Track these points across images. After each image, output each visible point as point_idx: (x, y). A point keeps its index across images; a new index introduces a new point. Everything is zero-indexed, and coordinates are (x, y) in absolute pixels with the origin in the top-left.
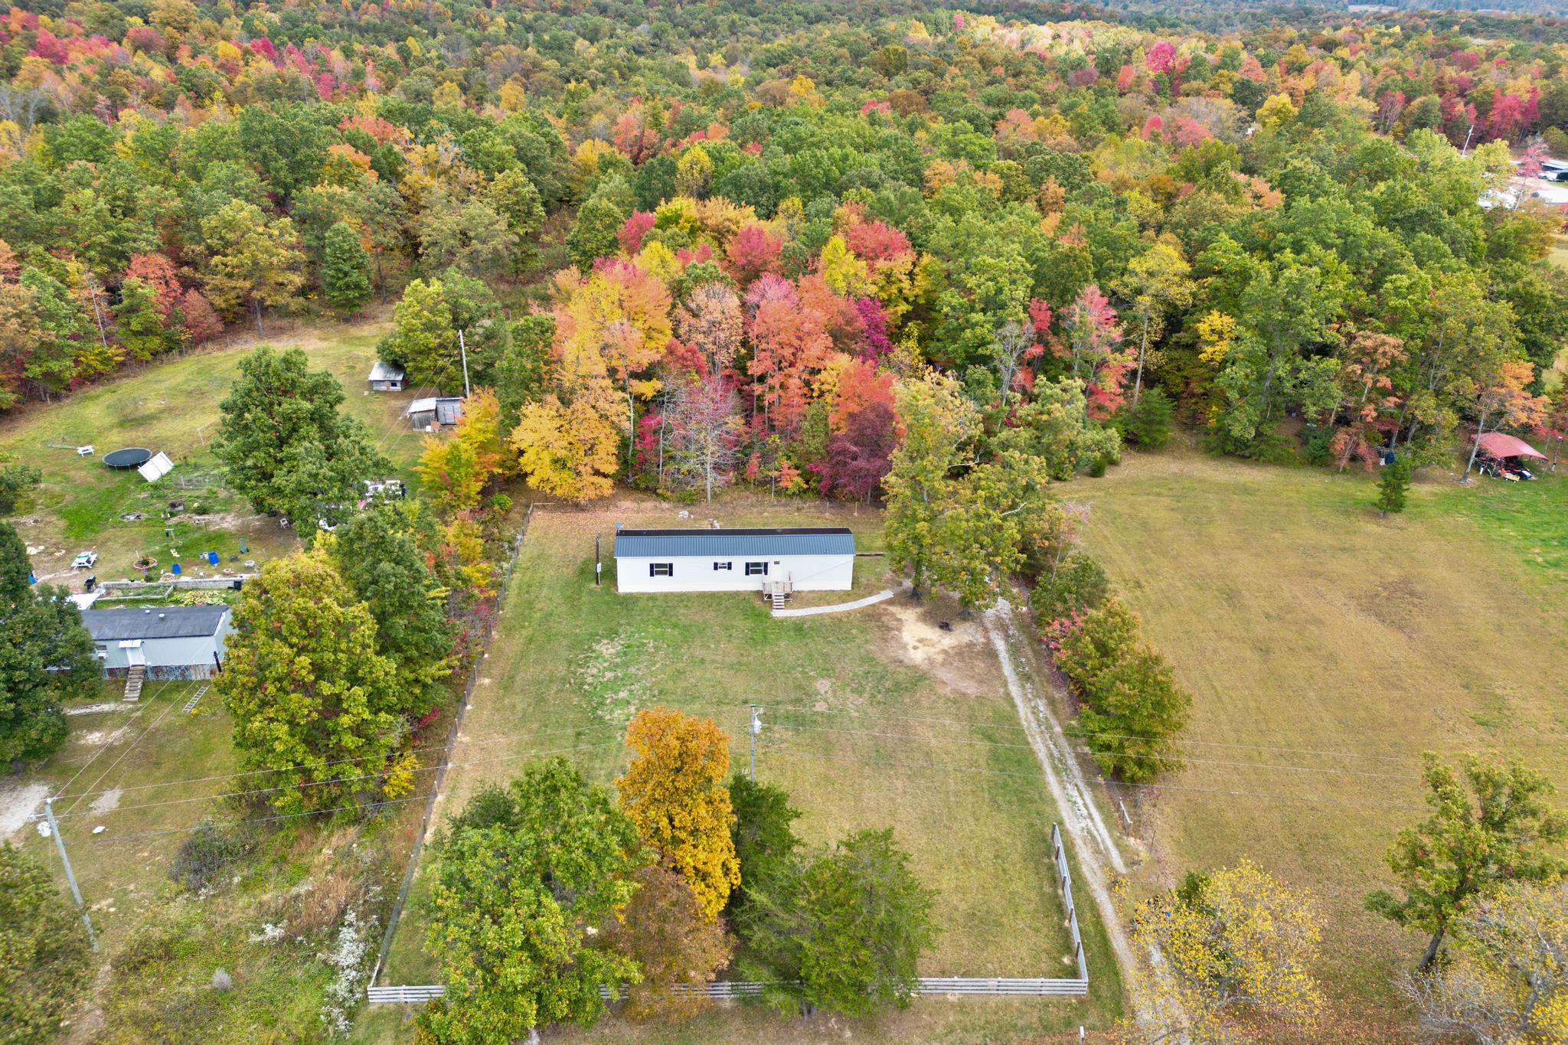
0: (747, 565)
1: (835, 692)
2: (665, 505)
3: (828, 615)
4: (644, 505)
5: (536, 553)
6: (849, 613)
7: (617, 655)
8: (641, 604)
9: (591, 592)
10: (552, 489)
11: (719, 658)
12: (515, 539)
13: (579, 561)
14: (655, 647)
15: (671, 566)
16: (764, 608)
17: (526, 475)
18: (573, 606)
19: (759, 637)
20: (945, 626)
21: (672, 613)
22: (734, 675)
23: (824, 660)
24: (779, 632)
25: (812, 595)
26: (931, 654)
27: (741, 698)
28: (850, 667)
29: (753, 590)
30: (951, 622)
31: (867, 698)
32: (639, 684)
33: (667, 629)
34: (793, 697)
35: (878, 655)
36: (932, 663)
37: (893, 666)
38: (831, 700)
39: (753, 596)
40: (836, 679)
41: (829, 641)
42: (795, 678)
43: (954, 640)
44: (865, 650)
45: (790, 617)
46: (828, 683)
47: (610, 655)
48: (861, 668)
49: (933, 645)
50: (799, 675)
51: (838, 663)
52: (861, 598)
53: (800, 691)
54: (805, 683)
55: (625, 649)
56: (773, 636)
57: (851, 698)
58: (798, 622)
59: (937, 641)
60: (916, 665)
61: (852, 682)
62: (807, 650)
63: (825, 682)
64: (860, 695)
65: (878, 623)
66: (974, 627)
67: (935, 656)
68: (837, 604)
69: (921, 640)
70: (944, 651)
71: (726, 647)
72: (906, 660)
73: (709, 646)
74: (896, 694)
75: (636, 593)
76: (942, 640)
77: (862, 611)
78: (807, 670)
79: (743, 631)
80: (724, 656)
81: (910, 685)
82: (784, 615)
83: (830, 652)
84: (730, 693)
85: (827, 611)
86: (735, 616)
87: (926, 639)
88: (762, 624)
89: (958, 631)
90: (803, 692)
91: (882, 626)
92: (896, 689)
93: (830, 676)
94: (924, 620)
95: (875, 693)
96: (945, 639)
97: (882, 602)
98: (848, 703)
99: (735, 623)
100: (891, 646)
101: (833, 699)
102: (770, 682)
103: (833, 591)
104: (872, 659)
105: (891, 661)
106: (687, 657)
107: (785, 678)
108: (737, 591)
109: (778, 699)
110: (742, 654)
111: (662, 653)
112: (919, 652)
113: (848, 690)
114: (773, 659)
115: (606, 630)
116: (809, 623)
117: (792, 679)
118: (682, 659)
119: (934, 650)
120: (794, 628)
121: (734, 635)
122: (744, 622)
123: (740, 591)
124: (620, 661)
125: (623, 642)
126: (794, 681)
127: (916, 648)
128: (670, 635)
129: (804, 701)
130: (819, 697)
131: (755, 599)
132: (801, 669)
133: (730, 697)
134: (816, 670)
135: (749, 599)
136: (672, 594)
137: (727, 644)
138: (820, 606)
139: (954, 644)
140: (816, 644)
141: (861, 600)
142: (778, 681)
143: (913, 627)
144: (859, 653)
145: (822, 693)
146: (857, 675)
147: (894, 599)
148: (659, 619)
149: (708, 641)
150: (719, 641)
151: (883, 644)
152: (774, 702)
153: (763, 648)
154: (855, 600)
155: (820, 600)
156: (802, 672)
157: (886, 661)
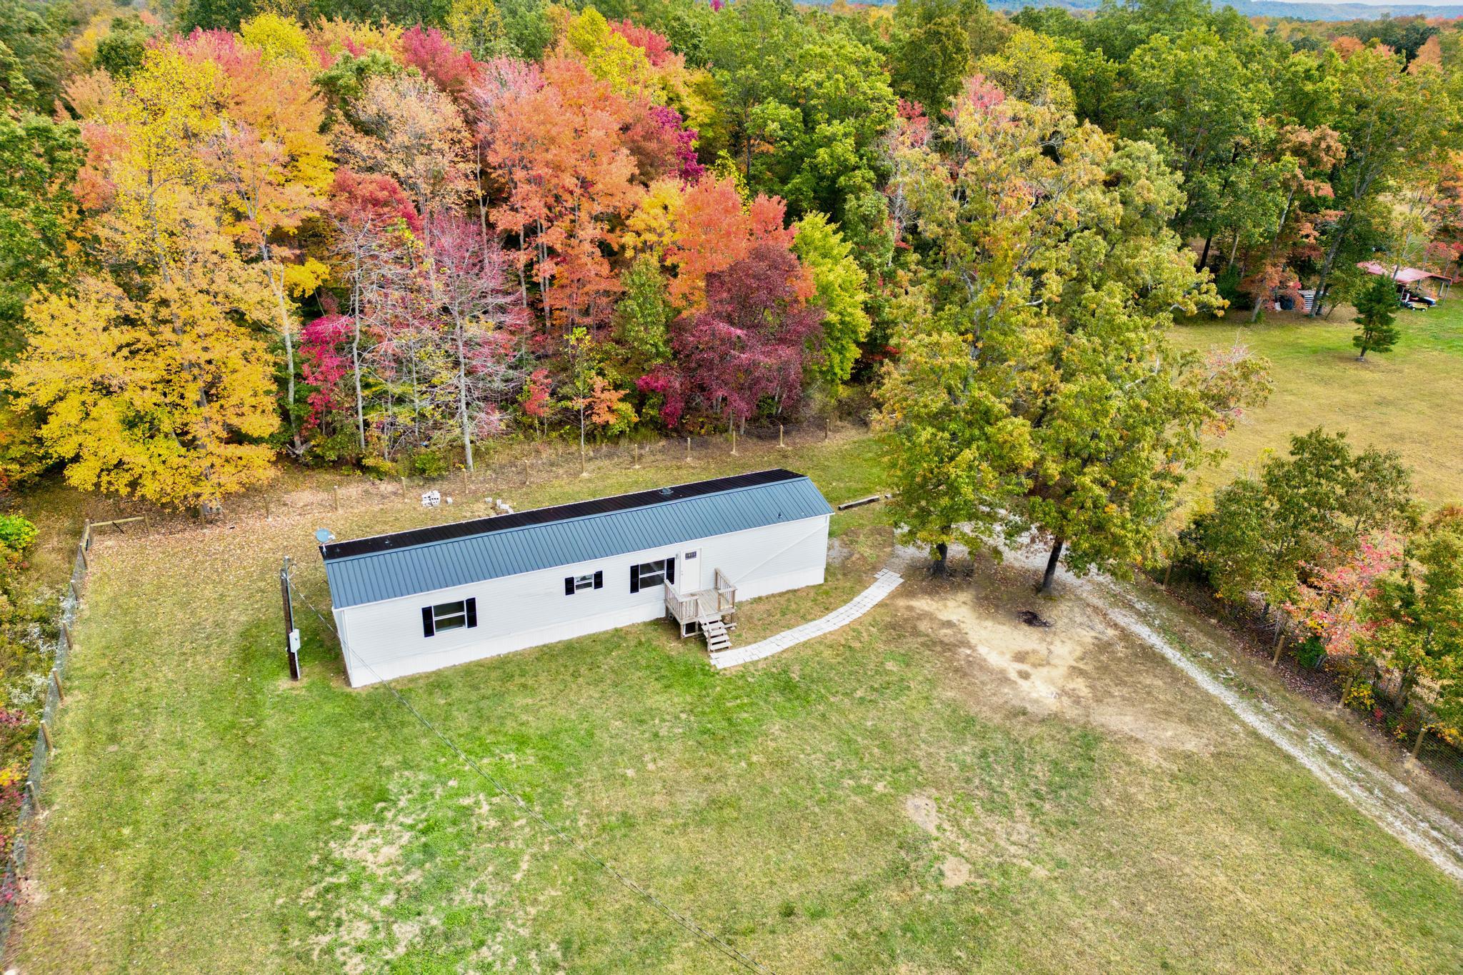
0: (634, 571)
1: (956, 823)
2: (386, 487)
3: (821, 640)
4: (341, 492)
5: (116, 631)
6: (854, 629)
7: (408, 860)
8: (419, 704)
9: (283, 703)
10: (134, 485)
11: (659, 801)
12: (56, 610)
13: (232, 632)
14: (499, 812)
15: (471, 603)
16: (691, 653)
17: (61, 464)
18: (247, 749)
19: (719, 725)
20: (1032, 619)
21: (499, 711)
22: (720, 843)
23: (883, 746)
24: (752, 704)
25: (762, 607)
26: (1060, 683)
27: (772, 903)
28: (942, 753)
29: (647, 619)
30: (1035, 609)
31: (1028, 819)
32: (499, 939)
33: (506, 757)
34: (884, 866)
35: (974, 710)
36: (1077, 701)
37: (1017, 726)
38: (963, 846)
39: (655, 634)
40: (937, 789)
41: (862, 699)
42: (856, 810)
43: (1069, 646)
44: (942, 702)
45: (752, 663)
46: (928, 801)
47: (388, 869)
48: (966, 749)
49: (1048, 663)
50: (859, 800)
51: (912, 746)
52: (854, 596)
53: (888, 843)
54: (883, 817)
55: (423, 839)
56: (746, 715)
57: (998, 828)
58: (774, 670)
59: (1046, 652)
60: (1056, 715)
61: (972, 786)
62: (834, 731)
63: (921, 801)
64: (1011, 815)
65: (920, 640)
66: (1076, 609)
67: (1071, 686)
68: (820, 617)
69: (1020, 657)
70: (1076, 671)
71: (662, 769)
72: (1029, 708)
73: (624, 776)
74: (1074, 793)
75: (396, 681)
76: (1050, 652)
77: (874, 620)
78: (865, 782)
79: (677, 718)
80: (670, 794)
81: (1082, 764)
82: (741, 662)
83: (882, 725)
84: (739, 895)
85: (814, 635)
86: (641, 688)
87: (1027, 653)
88: (708, 695)
89: (1060, 623)
90: (895, 843)
91: (932, 644)
92: (1065, 779)
93: (919, 785)
94: (990, 616)
95: (1034, 800)
96: (1052, 647)
97: (893, 596)
98: (1002, 843)
99: (649, 703)
100: (982, 683)
101: (967, 845)
102: (810, 839)
103: (795, 591)
104: (970, 721)
105: (1007, 717)
106: (585, 821)
107: (836, 819)
108: (616, 630)
109: (855, 878)
110: (707, 778)
111: (522, 827)
112: (1038, 683)
113: (978, 810)
114: (779, 771)
115: (354, 797)
116: (797, 668)
117: (851, 815)
118: (577, 830)
119: (1059, 672)
120: (775, 686)
121: (663, 732)
122: (666, 696)
123: (621, 630)
124: (421, 880)
125: (409, 821)
126: (858, 821)
127: (1025, 676)
128: (521, 771)
129: (912, 868)
130: (935, 845)
131: (664, 639)
132: (851, 782)
133: (745, 908)
134: (881, 776)
135: (649, 640)
136: (479, 664)
137: (661, 763)
138: (793, 626)
139: (1078, 653)
140: (841, 711)
141: (856, 599)
142: (825, 828)
143: (984, 633)
144: (936, 713)
145: (935, 833)
146: (970, 768)
147: (911, 586)
148: (477, 734)
149: (614, 764)
150: (640, 758)
151: (965, 682)
152: (852, 890)
153: (743, 751)
154: (846, 602)
155: (784, 614)
156: (858, 789)
157: (997, 719)
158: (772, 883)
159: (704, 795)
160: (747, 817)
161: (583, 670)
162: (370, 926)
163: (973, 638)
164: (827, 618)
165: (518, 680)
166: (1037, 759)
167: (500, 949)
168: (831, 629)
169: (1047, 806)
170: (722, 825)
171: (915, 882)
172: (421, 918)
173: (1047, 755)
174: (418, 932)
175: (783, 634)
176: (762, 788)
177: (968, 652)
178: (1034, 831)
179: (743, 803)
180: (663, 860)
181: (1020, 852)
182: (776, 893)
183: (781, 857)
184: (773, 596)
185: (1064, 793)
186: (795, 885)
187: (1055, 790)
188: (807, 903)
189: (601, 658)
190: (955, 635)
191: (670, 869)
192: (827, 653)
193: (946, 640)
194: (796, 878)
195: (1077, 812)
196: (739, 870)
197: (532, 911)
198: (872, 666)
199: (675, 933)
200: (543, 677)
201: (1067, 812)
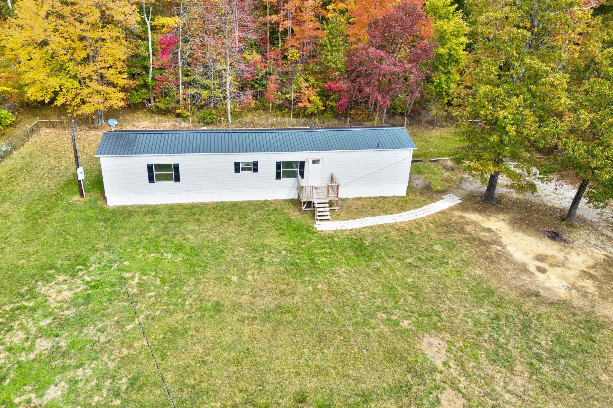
0: (279, 165)
1: (461, 363)
2: (185, 125)
3: (392, 226)
6: (418, 224)
7: (74, 302)
11: (245, 300)
14: (142, 285)
15: (176, 168)
16: (305, 220)
18: (35, 225)
19: (304, 261)
20: (555, 236)
21: (177, 231)
22: (272, 336)
23: (416, 297)
24: (331, 254)
25: (360, 203)
26: (572, 280)
27: (292, 389)
28: (462, 310)
29: (286, 198)
30: (558, 231)
31: (526, 375)
32: (93, 366)
33: (165, 255)
34: (390, 382)
35: (494, 286)
36: (585, 295)
37: (529, 304)
38: (463, 383)
39: (288, 206)
40: (451, 335)
41: (409, 265)
42: (382, 336)
43: (583, 257)
44: (470, 275)
45: (341, 231)
46: (441, 342)
47: (59, 305)
48: (482, 311)
49: (563, 266)
50: (386, 329)
51: (439, 301)
52: (424, 205)
53: (399, 365)
54: (401, 345)
55: (90, 292)
56: (324, 259)
57: (498, 376)
58: (354, 237)
59: (562, 258)
60: (564, 302)
61: (481, 339)
62: (382, 280)
63: (435, 341)
64: (511, 369)
65: (466, 236)
66: (592, 236)
67: (581, 283)
68: (397, 213)
69: (540, 258)
70: (585, 274)
71: (255, 281)
72: (542, 293)
73: (229, 280)
74: (573, 363)
75: (132, 206)
76: (566, 258)
77: (434, 220)
78: (395, 318)
79: (279, 252)
80: (253, 297)
81: (583, 342)
82: (334, 229)
83: (419, 283)
84: (270, 377)
85: (388, 222)
86: (265, 233)
87: (547, 256)
88: (305, 243)
89: (577, 242)
90: (405, 366)
91: (472, 239)
92: (566, 351)
93: (436, 328)
94: (521, 229)
95: (534, 361)
96: (568, 256)
97: (452, 209)
98: (499, 389)
99: (267, 242)
100: (506, 269)
101: (466, 383)
102: (338, 347)
103: (385, 197)
104: (490, 293)
105: (521, 295)
106: (191, 301)
107: (364, 338)
108: (266, 201)
109: (364, 386)
110: (282, 292)
111: (150, 297)
112: (552, 277)
113: (483, 358)
114: (333, 298)
115: (69, 260)
116: (370, 238)
117: (376, 338)
118: (183, 306)
119: (572, 273)
120: (351, 246)
121: (266, 259)
122: (277, 239)
123: (268, 201)
124: (73, 315)
125: (88, 279)
126: (380, 344)
127: (543, 271)
128: (169, 265)
129: (414, 390)
130: (438, 377)
131: (291, 210)
132: (384, 316)
133: (270, 388)
134: (409, 316)
135: (282, 209)
136: (180, 205)
137: (256, 276)
138: (376, 215)
139: (591, 262)
140: (392, 269)
141: (425, 207)
142: (352, 343)
143: (514, 239)
144: (464, 282)
145: (441, 367)
146: (483, 325)
147: (466, 205)
148: (157, 240)
149: (227, 271)
150: (245, 271)
151: (492, 267)
152: (359, 395)
153: (314, 280)
154: (417, 208)
155: (373, 208)
156: (388, 322)
157: (513, 295)
158: (298, 374)
159: (276, 302)
160: (298, 323)
161: (236, 218)
162: (25, 336)
163: (505, 240)
164: (401, 214)
165: (197, 216)
166: (543, 330)
167: (89, 372)
168: (402, 221)
169: (546, 369)
170: (279, 323)
171: (413, 402)
172: (57, 339)
173: (552, 329)
174: (49, 347)
175: (367, 218)
176: (317, 306)
177: (499, 248)
178: (530, 386)
179: (300, 313)
180: (228, 339)
181: (514, 400)
182: (297, 382)
183: (312, 356)
184: (370, 198)
185: (563, 361)
186: (314, 379)
187: (554, 357)
188: (319, 396)
189: (249, 213)
190: (491, 236)
191: (229, 345)
192: (394, 233)
193: (484, 239)
194: (316, 374)
195: (573, 380)
196: (277, 358)
197: (125, 352)
198: (424, 245)
199: (211, 393)
200: (210, 218)
201: (563, 377)
